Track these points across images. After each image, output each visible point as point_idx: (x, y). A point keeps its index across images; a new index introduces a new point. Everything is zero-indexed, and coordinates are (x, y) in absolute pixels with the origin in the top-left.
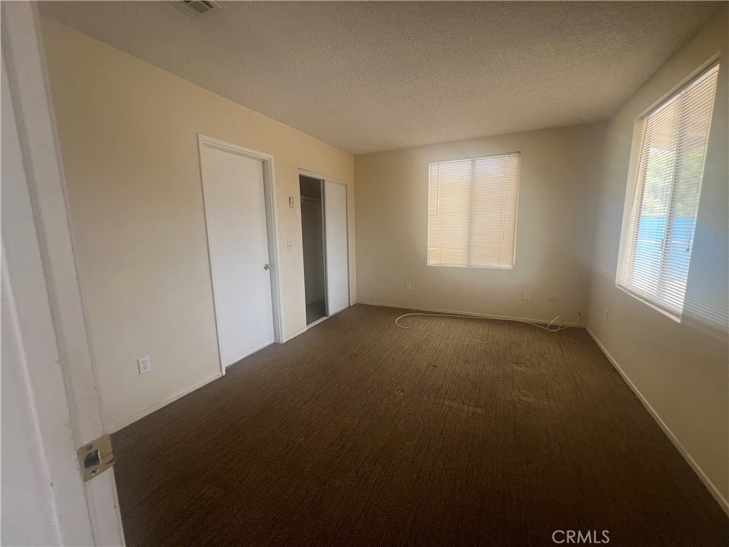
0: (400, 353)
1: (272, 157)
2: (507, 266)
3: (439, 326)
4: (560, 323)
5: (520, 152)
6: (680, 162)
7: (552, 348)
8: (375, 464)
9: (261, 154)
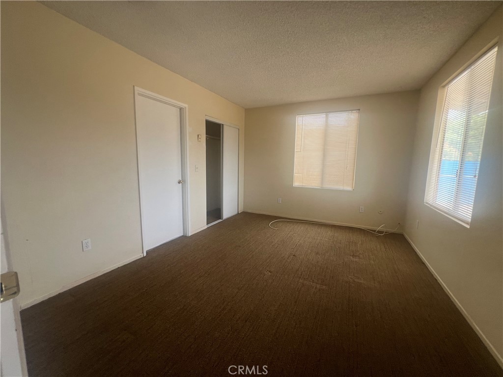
0: (271, 246)
1: (186, 106)
2: (349, 188)
3: (300, 229)
4: (385, 230)
5: (359, 110)
6: (469, 125)
7: (378, 246)
8: (246, 322)
9: (180, 103)
